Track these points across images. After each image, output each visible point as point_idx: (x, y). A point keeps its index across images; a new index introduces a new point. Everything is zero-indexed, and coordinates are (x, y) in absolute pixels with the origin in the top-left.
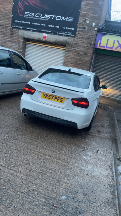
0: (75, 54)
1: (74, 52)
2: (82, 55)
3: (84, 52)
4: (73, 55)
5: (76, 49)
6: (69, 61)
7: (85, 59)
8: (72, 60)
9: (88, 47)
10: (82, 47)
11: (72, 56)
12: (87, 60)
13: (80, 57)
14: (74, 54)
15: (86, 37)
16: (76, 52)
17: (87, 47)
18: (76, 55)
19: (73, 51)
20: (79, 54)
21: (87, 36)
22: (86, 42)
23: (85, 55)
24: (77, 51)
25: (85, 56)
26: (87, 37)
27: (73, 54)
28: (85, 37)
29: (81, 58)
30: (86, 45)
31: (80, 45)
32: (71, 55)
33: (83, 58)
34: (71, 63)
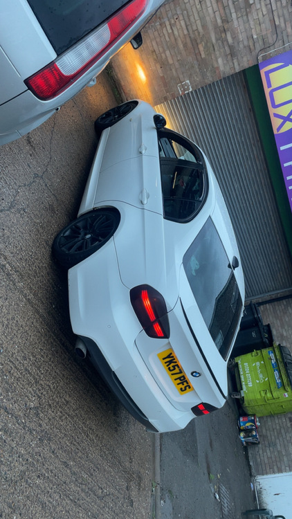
0: (219, 21)
1: (223, 15)
2: (225, 43)
3: (236, 44)
4: (212, 16)
5: (234, 15)
6: (191, 13)
7: (220, 61)
8: (198, 22)
9: (252, 47)
10: (246, 30)
11: (209, 15)
12: (218, 68)
13: (217, 40)
14: (215, 17)
15: (277, 23)
16: (226, 20)
17: (251, 44)
18: (216, 27)
19: (224, 8)
20: (223, 35)
21: (283, 25)
22: (264, 33)
23: (228, 52)
24: (228, 22)
25: (227, 56)
26: (279, 25)
27: (217, 13)
28: (276, 19)
29: (216, 48)
30: (255, 37)
31: (248, 20)
32: (210, 10)
33: (217, 53)
34: (187, 26)
